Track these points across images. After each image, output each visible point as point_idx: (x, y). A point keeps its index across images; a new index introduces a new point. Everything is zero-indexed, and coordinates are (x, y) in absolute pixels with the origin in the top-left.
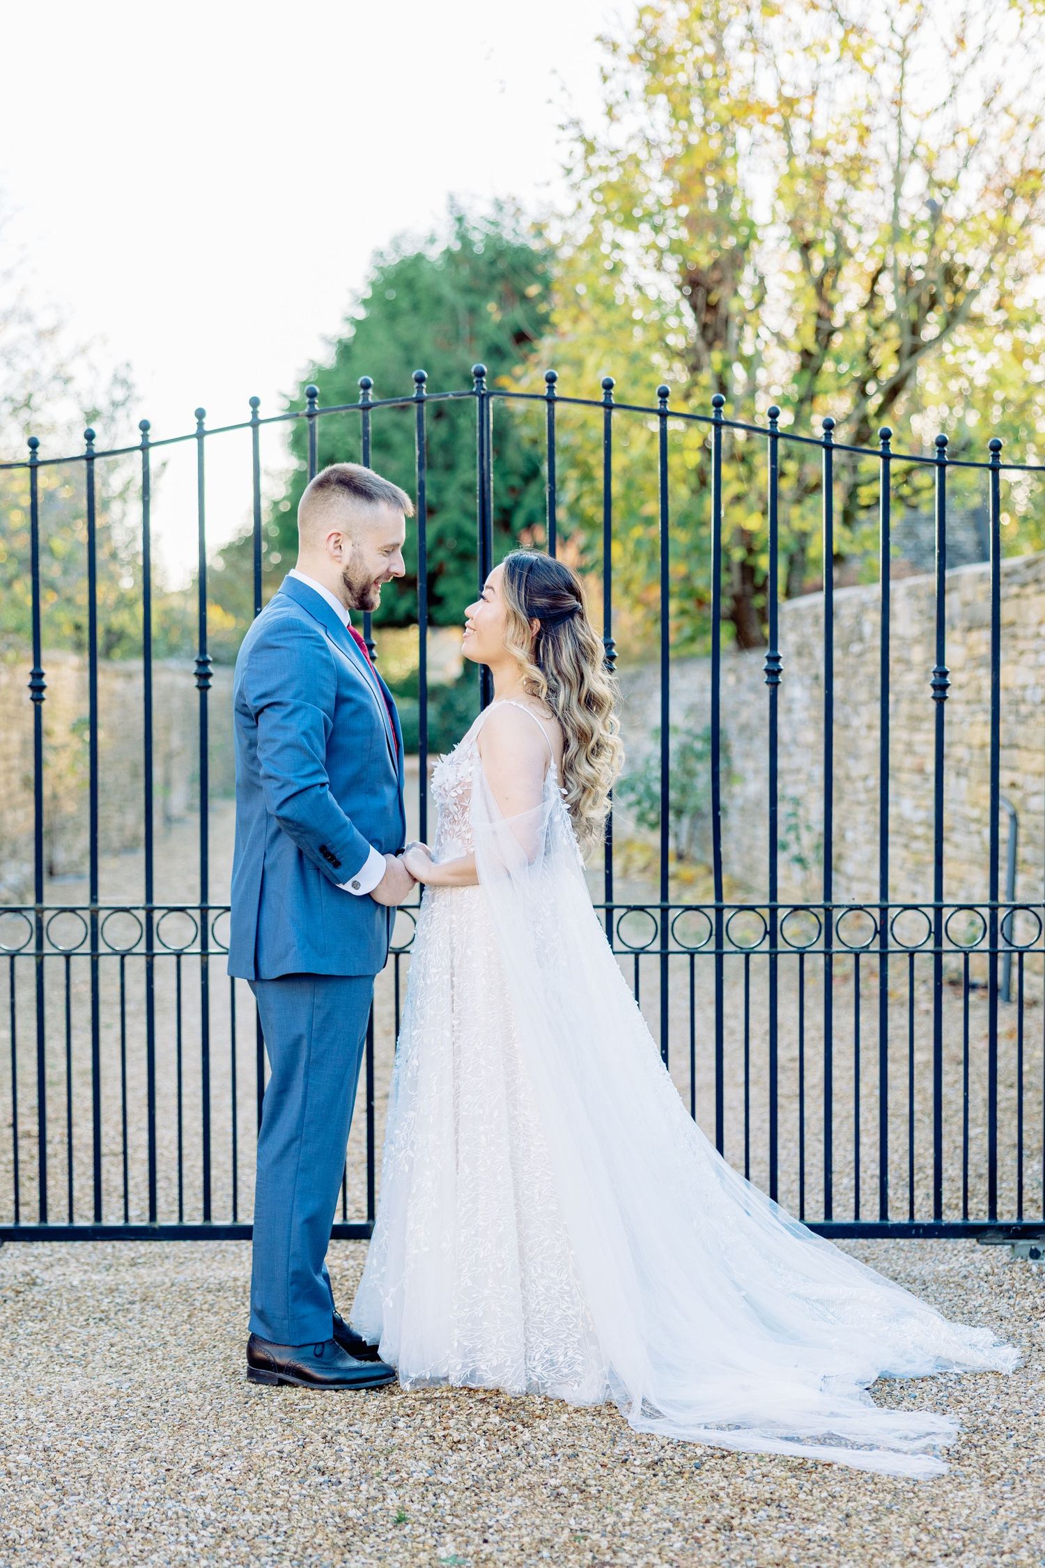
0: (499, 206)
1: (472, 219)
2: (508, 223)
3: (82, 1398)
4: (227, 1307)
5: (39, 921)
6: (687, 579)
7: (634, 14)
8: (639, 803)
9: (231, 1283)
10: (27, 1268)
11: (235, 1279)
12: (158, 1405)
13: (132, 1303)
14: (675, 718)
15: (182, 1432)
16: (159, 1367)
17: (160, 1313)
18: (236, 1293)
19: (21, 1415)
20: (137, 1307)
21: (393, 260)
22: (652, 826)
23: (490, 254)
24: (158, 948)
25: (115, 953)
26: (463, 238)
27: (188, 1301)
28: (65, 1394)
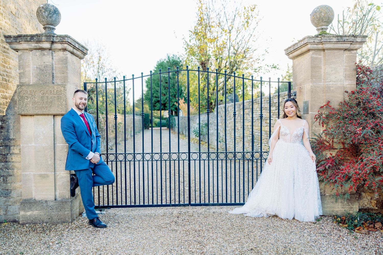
0: (174, 55)
1: (170, 57)
2: (175, 57)
3: (125, 242)
4: (148, 219)
5: (116, 156)
6: (202, 103)
7: (194, 27)
8: (196, 133)
9: (148, 215)
10: (114, 212)
11: (149, 214)
12: (139, 243)
13: (132, 219)
14: (201, 122)
15: (144, 250)
16: (138, 233)
17: (137, 221)
18: (149, 217)
19: (115, 246)
20: (133, 220)
21: (160, 62)
22: (198, 137)
23: (172, 62)
24: (136, 160)
25: (129, 161)
26: (169, 59)
27: (141, 218)
28: (122, 241)
